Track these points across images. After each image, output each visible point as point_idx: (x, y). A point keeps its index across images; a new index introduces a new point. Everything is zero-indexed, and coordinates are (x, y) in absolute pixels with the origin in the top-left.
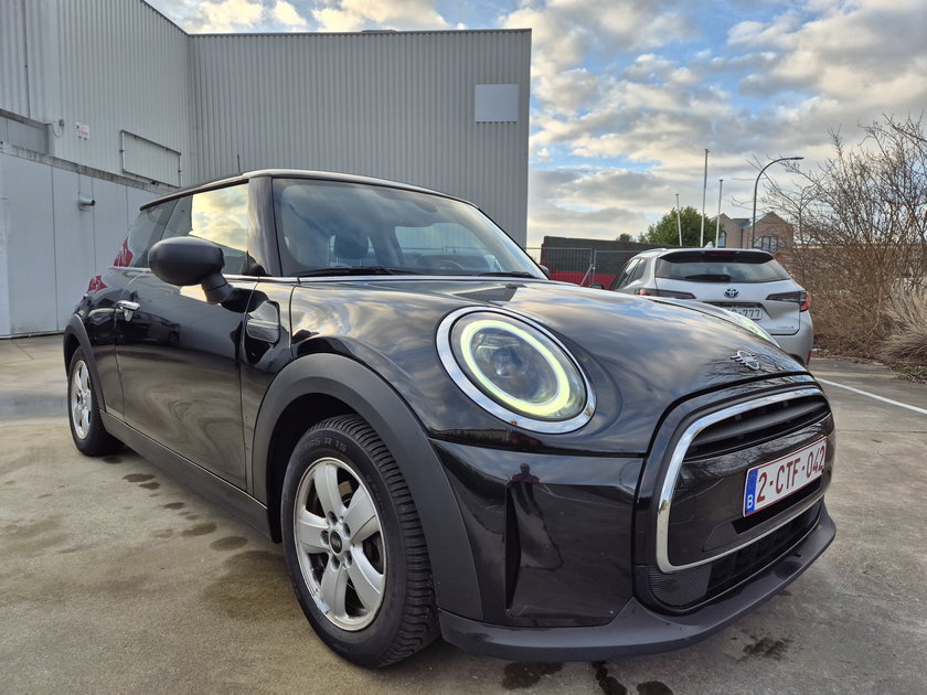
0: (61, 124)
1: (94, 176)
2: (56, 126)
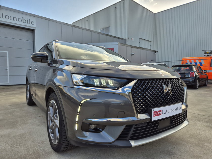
0: (128, 39)
1: (135, 48)
2: (127, 39)
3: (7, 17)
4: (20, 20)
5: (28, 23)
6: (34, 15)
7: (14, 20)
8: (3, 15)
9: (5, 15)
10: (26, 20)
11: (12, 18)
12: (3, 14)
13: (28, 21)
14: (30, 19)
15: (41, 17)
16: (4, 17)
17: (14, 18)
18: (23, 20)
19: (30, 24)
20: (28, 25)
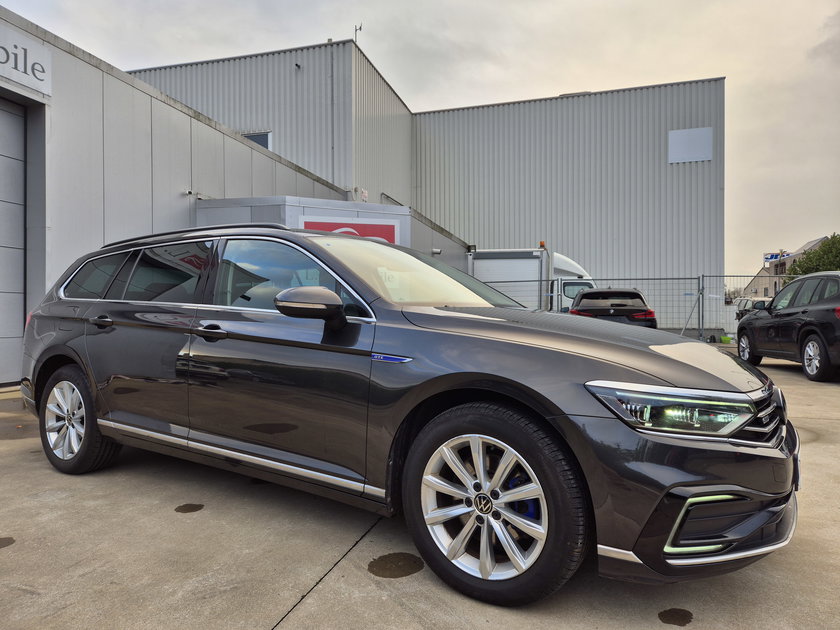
2: (353, 192)
6: (46, 32)
14: (25, 50)
15: (72, 50)
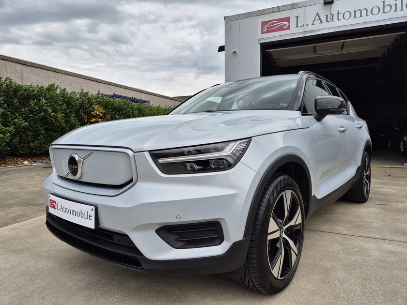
3: (347, 15)
4: (375, 11)
5: (396, 10)
7: (361, 16)
8: (338, 13)
9: (342, 12)
10: (393, 3)
11: (358, 13)
12: (338, 11)
13: (396, 5)
16: (341, 16)
17: (361, 11)
18: (384, 7)
19: (402, 10)
20: (396, 14)
